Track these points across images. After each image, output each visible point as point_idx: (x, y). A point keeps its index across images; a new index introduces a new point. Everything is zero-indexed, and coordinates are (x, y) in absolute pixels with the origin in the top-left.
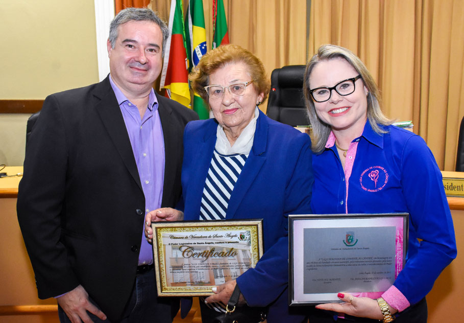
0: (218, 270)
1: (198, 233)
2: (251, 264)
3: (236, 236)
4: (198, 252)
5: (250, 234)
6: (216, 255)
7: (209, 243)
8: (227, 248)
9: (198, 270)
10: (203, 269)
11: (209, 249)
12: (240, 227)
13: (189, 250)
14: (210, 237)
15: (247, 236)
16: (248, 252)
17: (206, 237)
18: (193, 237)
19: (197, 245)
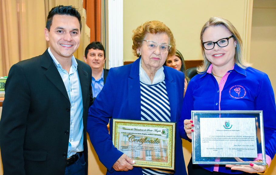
0: (148, 151)
1: (139, 127)
2: (168, 149)
3: (160, 131)
4: (138, 139)
5: (168, 131)
6: (148, 142)
7: (144, 134)
8: (154, 138)
9: (136, 150)
10: (139, 150)
11: (144, 138)
12: (163, 126)
13: (132, 137)
14: (145, 130)
15: (166, 132)
16: (166, 142)
17: (143, 130)
18: (135, 129)
19: (137, 134)
